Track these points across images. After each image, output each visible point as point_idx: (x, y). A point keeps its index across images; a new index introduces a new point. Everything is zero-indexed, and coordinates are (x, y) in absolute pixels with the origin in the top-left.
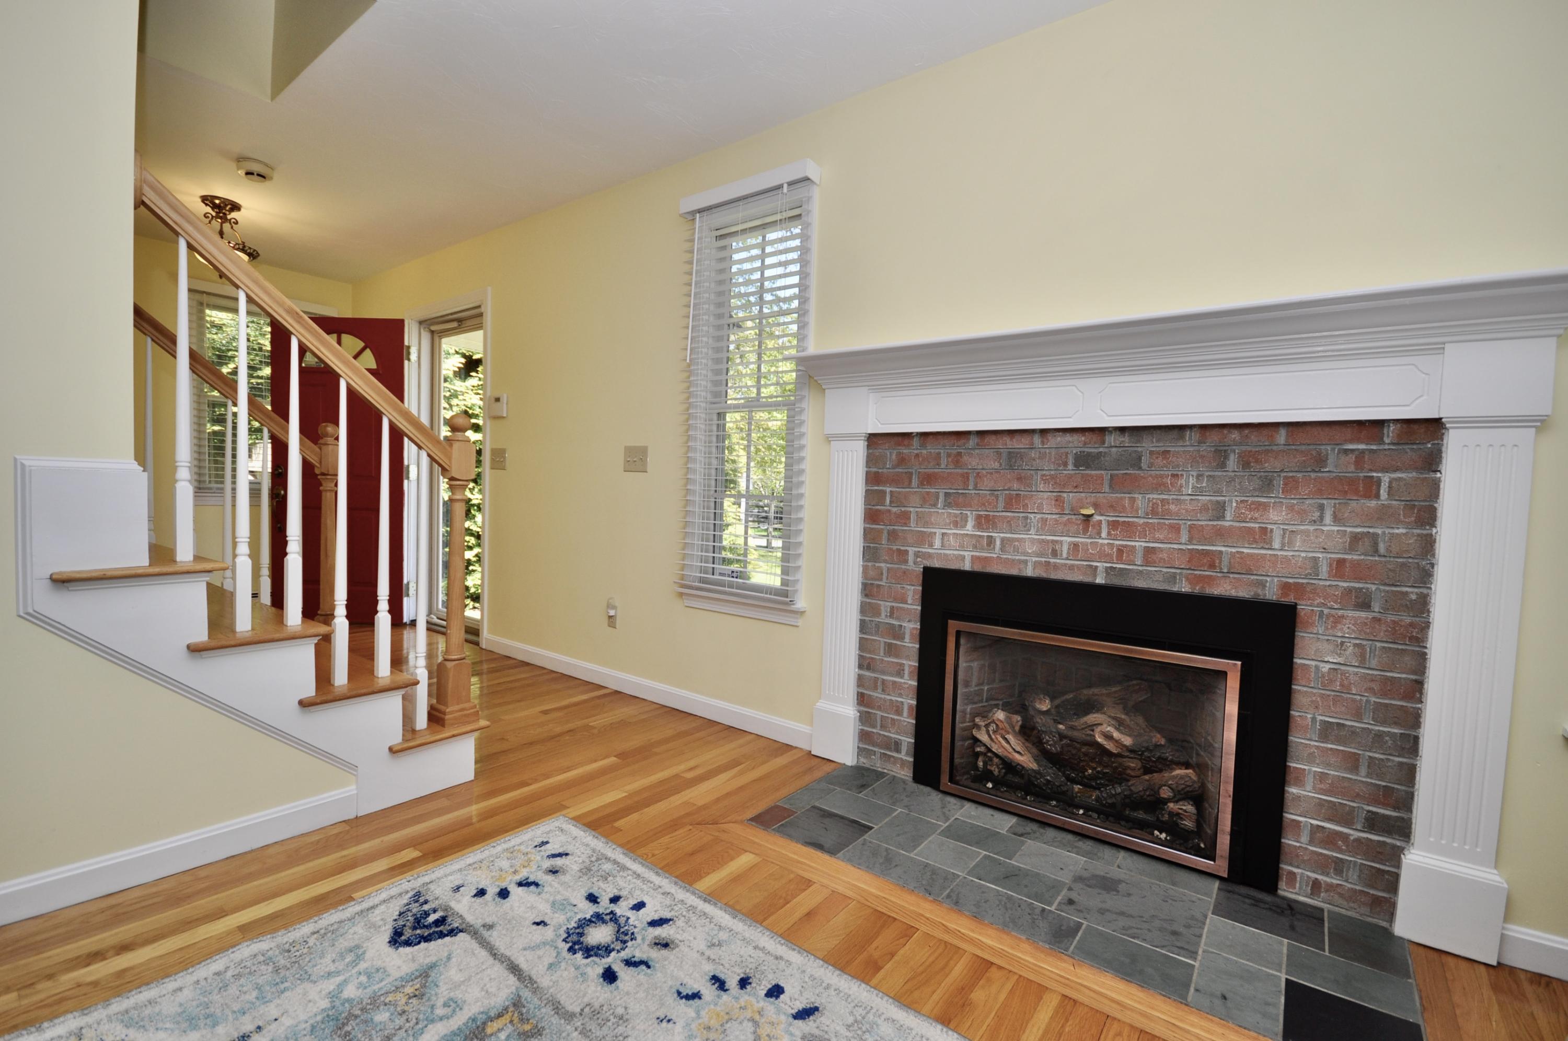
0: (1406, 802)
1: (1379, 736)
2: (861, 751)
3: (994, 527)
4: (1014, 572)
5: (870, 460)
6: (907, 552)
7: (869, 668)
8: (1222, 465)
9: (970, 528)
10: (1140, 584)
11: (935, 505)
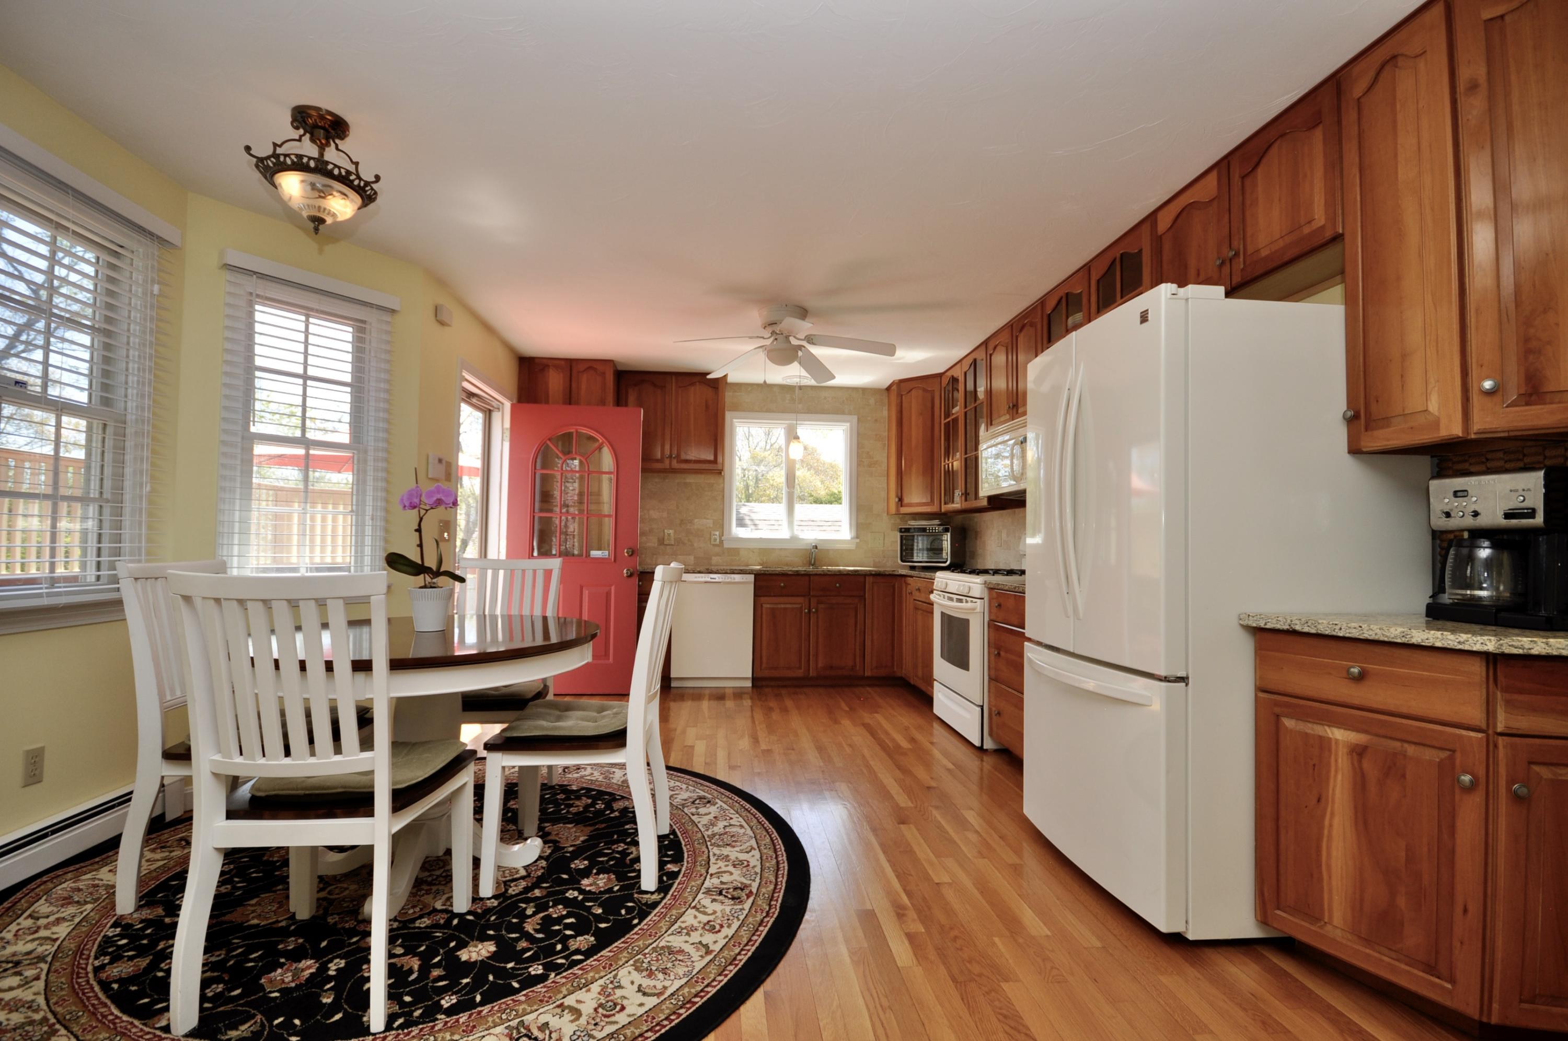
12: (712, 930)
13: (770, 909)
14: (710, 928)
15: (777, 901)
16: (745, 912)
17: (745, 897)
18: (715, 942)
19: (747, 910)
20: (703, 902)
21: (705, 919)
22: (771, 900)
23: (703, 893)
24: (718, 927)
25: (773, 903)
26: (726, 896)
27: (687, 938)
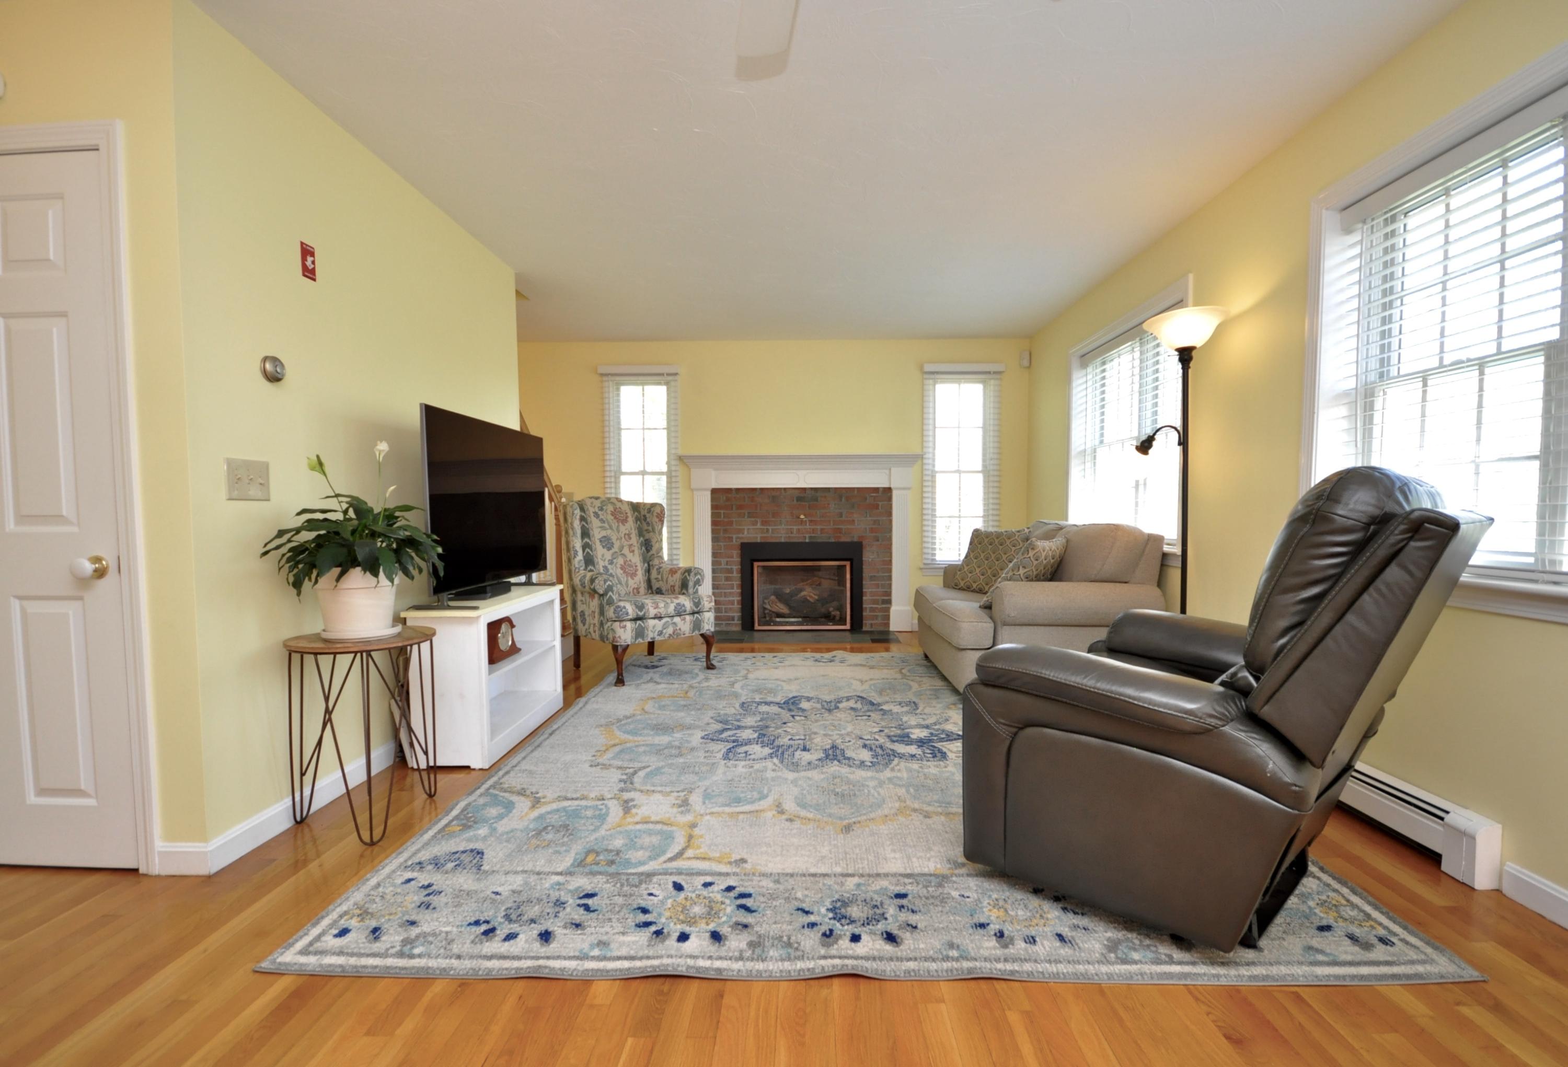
0: (889, 594)
1: (883, 576)
2: (716, 625)
3: (769, 525)
4: (777, 541)
5: (713, 499)
6: (732, 538)
7: (718, 589)
8: (841, 500)
9: (759, 526)
10: (819, 540)
11: (744, 517)
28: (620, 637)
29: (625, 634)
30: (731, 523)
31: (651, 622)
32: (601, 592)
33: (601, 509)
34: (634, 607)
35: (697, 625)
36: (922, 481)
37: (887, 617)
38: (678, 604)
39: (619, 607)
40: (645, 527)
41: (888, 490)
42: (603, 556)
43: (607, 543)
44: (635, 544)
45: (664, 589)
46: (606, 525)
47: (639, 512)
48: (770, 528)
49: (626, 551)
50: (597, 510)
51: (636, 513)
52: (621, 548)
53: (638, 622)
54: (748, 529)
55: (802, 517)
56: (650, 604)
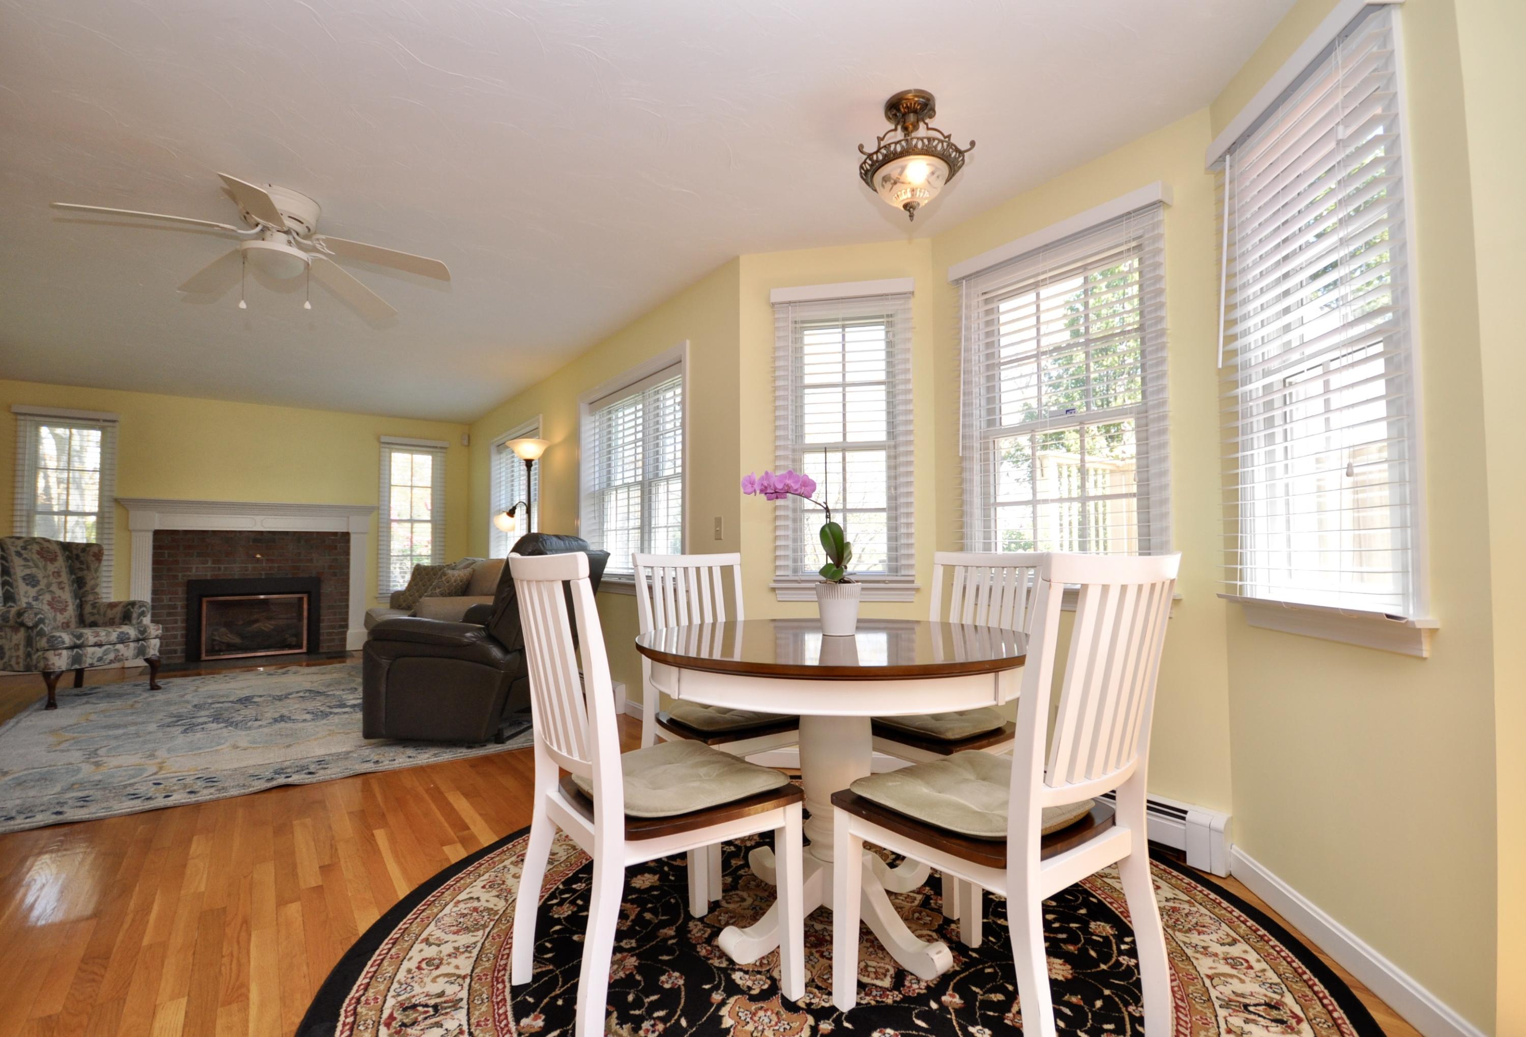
1: (340, 605)
3: (222, 564)
4: (230, 577)
5: (155, 540)
6: (178, 575)
8: (300, 542)
10: (276, 577)
11: (192, 557)
12: (429, 961)
13: (355, 1009)
14: (433, 963)
15: (344, 1025)
16: (392, 993)
17: (395, 1015)
18: (421, 951)
19: (388, 998)
20: (456, 988)
21: (443, 969)
22: (354, 1022)
23: (462, 999)
24: (424, 965)
25: (350, 1020)
26: (426, 1006)
27: (456, 945)
28: (53, 664)
29: (60, 661)
30: (177, 562)
31: (90, 650)
32: (30, 624)
33: (25, 548)
34: (71, 636)
35: (141, 652)
36: (378, 527)
37: (344, 640)
38: (122, 633)
39: (53, 637)
40: (78, 565)
41: (346, 536)
42: (26, 593)
43: (31, 581)
44: (66, 581)
45: (100, 621)
46: (30, 564)
47: (71, 552)
48: (222, 566)
49: (54, 588)
50: (19, 549)
51: (67, 553)
52: (49, 585)
53: (75, 650)
54: (197, 568)
55: (258, 556)
56: (89, 634)
